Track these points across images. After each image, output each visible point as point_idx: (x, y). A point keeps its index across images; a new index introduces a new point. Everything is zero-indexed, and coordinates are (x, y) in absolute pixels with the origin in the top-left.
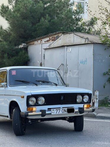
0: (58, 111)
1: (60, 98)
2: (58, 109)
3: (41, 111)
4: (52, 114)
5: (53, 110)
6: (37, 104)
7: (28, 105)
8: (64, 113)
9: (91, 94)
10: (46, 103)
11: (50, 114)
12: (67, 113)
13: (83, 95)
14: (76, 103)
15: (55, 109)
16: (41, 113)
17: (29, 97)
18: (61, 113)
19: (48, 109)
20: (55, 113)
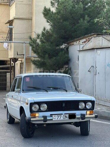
0: (59, 117)
1: (62, 105)
2: (59, 115)
3: (43, 117)
4: (53, 119)
5: (54, 116)
6: (39, 111)
7: (31, 111)
8: (65, 119)
9: (94, 101)
10: (49, 110)
11: (52, 120)
12: (68, 119)
13: (85, 102)
14: (78, 109)
15: (56, 116)
16: (43, 119)
17: (32, 105)
18: (62, 118)
19: (51, 115)
20: (56, 119)
